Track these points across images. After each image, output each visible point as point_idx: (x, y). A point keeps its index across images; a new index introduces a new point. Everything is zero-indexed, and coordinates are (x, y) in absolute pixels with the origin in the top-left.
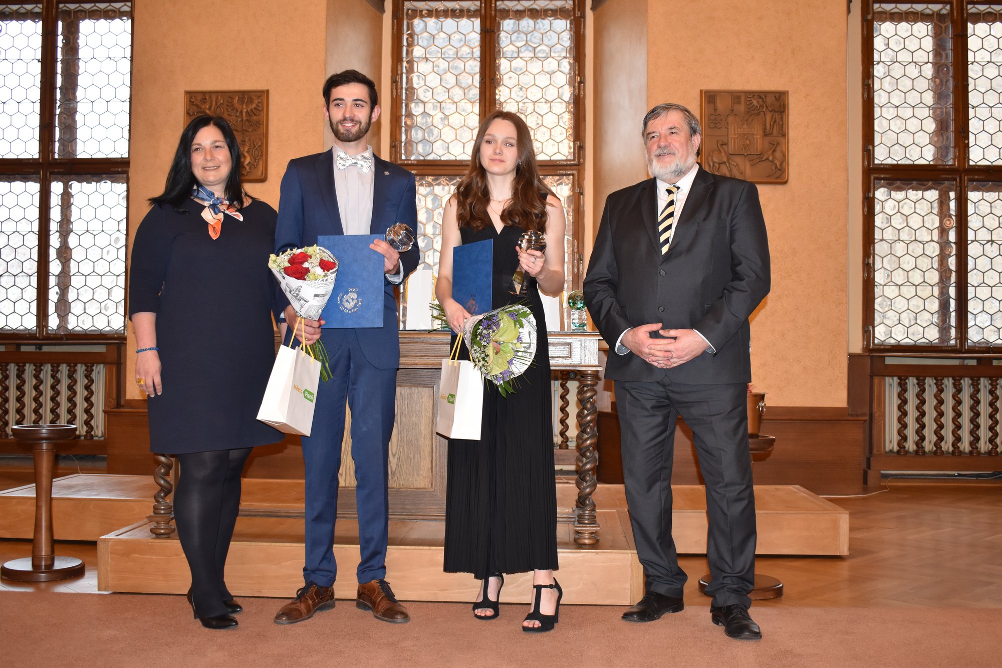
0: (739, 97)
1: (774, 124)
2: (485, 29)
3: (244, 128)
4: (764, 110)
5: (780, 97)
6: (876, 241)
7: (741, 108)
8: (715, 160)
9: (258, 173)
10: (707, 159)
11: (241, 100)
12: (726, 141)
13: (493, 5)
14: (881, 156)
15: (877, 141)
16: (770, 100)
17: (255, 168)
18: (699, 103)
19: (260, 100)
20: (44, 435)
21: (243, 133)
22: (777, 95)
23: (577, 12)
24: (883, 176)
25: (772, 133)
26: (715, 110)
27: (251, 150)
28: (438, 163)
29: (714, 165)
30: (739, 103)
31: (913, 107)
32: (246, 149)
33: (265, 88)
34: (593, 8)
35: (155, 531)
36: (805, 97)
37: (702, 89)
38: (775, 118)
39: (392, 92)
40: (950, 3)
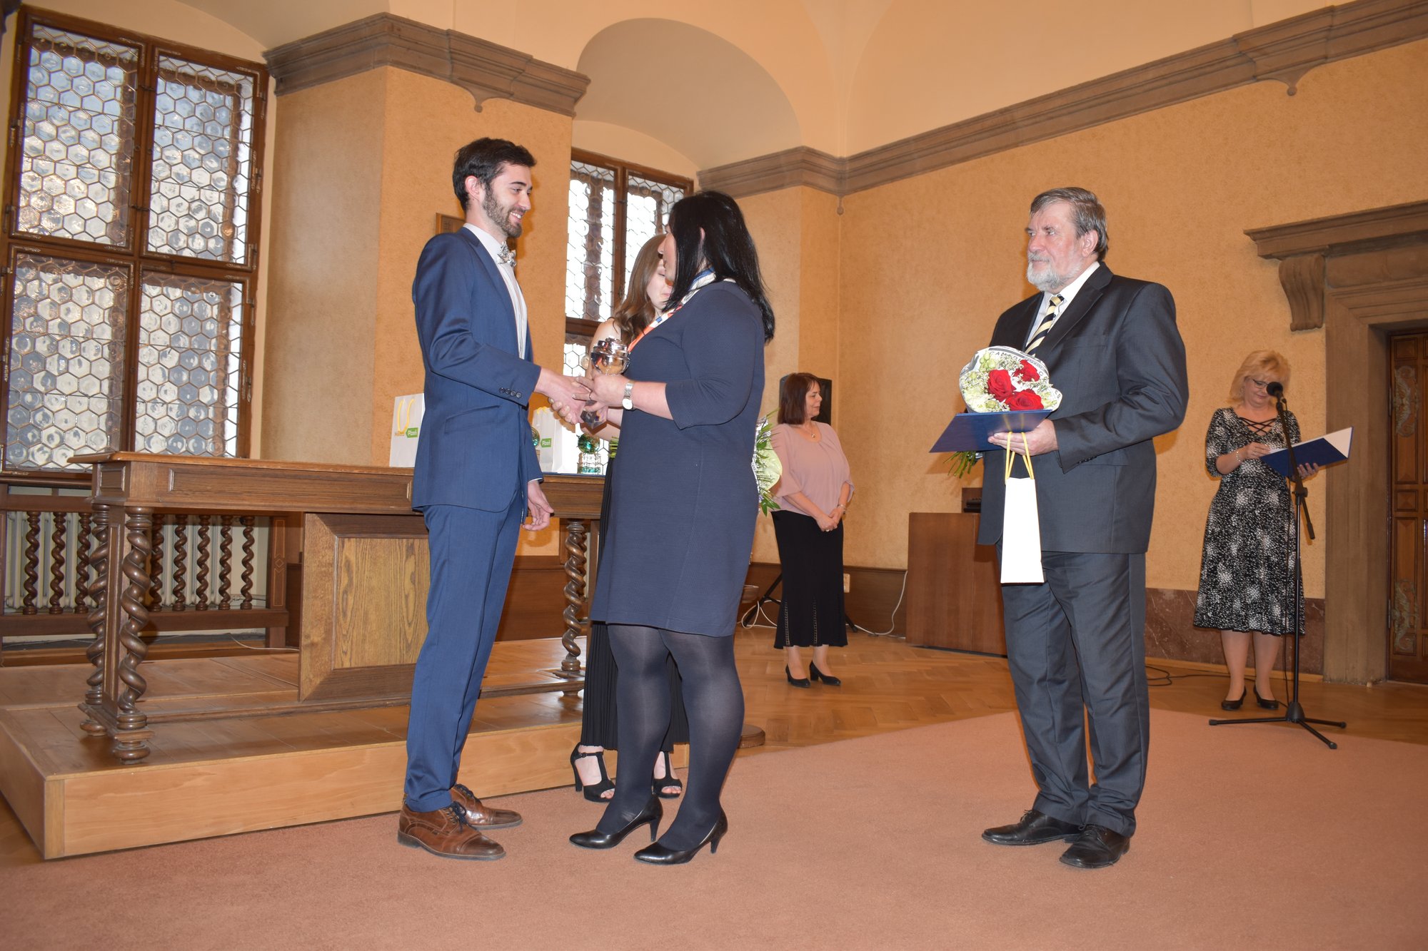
2: (144, 85)
13: (156, 60)
18: (433, 227)
23: (258, 92)
28: (70, 243)
34: (278, 92)
37: (439, 212)
39: (9, 139)
40: (615, 170)
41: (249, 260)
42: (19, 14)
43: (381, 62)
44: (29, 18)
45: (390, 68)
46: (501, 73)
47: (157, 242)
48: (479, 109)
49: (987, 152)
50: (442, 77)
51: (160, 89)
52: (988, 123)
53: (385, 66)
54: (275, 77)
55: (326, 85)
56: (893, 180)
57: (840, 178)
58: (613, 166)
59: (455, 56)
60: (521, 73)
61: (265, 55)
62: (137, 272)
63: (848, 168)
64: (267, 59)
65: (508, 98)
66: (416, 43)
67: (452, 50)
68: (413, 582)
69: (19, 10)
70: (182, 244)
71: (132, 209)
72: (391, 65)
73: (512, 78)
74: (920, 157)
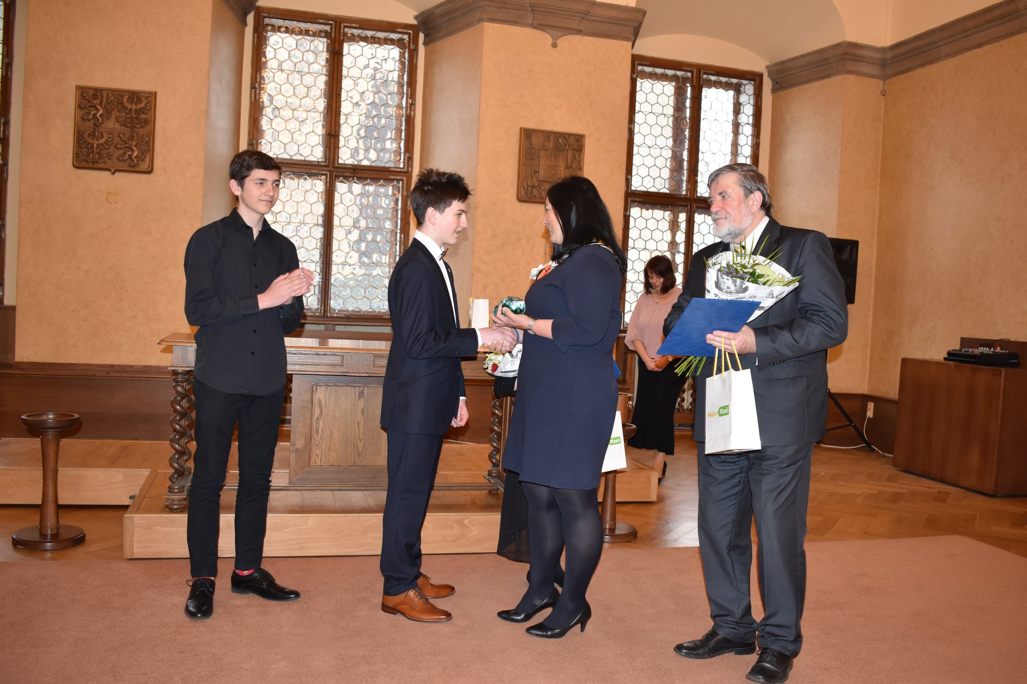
0: (549, 137)
1: (574, 159)
2: (334, 50)
3: (133, 125)
4: (567, 148)
5: (579, 139)
6: (629, 248)
7: (551, 145)
8: (529, 184)
9: (145, 166)
10: (523, 183)
11: (131, 100)
12: (537, 170)
13: (342, 31)
14: (637, 184)
15: (634, 172)
16: (572, 140)
17: (142, 161)
18: (518, 137)
19: (148, 101)
20: (51, 425)
21: (132, 129)
22: (577, 137)
23: (411, 46)
24: (637, 199)
25: (572, 167)
26: (531, 144)
27: (139, 144)
28: (289, 162)
29: (528, 188)
30: (549, 141)
31: (661, 148)
32: (134, 144)
33: (153, 89)
34: (426, 43)
35: (170, 507)
36: (597, 140)
37: (522, 126)
38: (575, 155)
39: (251, 97)
40: (692, 72)
41: (406, 164)
42: (255, 13)
43: (481, 20)
44: (262, 14)
45: (486, 24)
46: (572, 16)
47: (345, 157)
48: (554, 45)
49: (998, 39)
50: (525, 25)
51: (345, 51)
52: (998, 12)
53: (482, 23)
54: (423, 33)
55: (451, 37)
56: (923, 65)
57: (883, 64)
58: (689, 69)
59: (534, 8)
60: (587, 14)
61: (416, 18)
62: (331, 178)
63: (889, 56)
64: (417, 21)
65: (578, 34)
66: (504, 3)
67: (531, 5)
68: (363, 414)
69: (255, 10)
70: (361, 157)
71: (327, 136)
72: (487, 22)
73: (580, 19)
74: (945, 44)
